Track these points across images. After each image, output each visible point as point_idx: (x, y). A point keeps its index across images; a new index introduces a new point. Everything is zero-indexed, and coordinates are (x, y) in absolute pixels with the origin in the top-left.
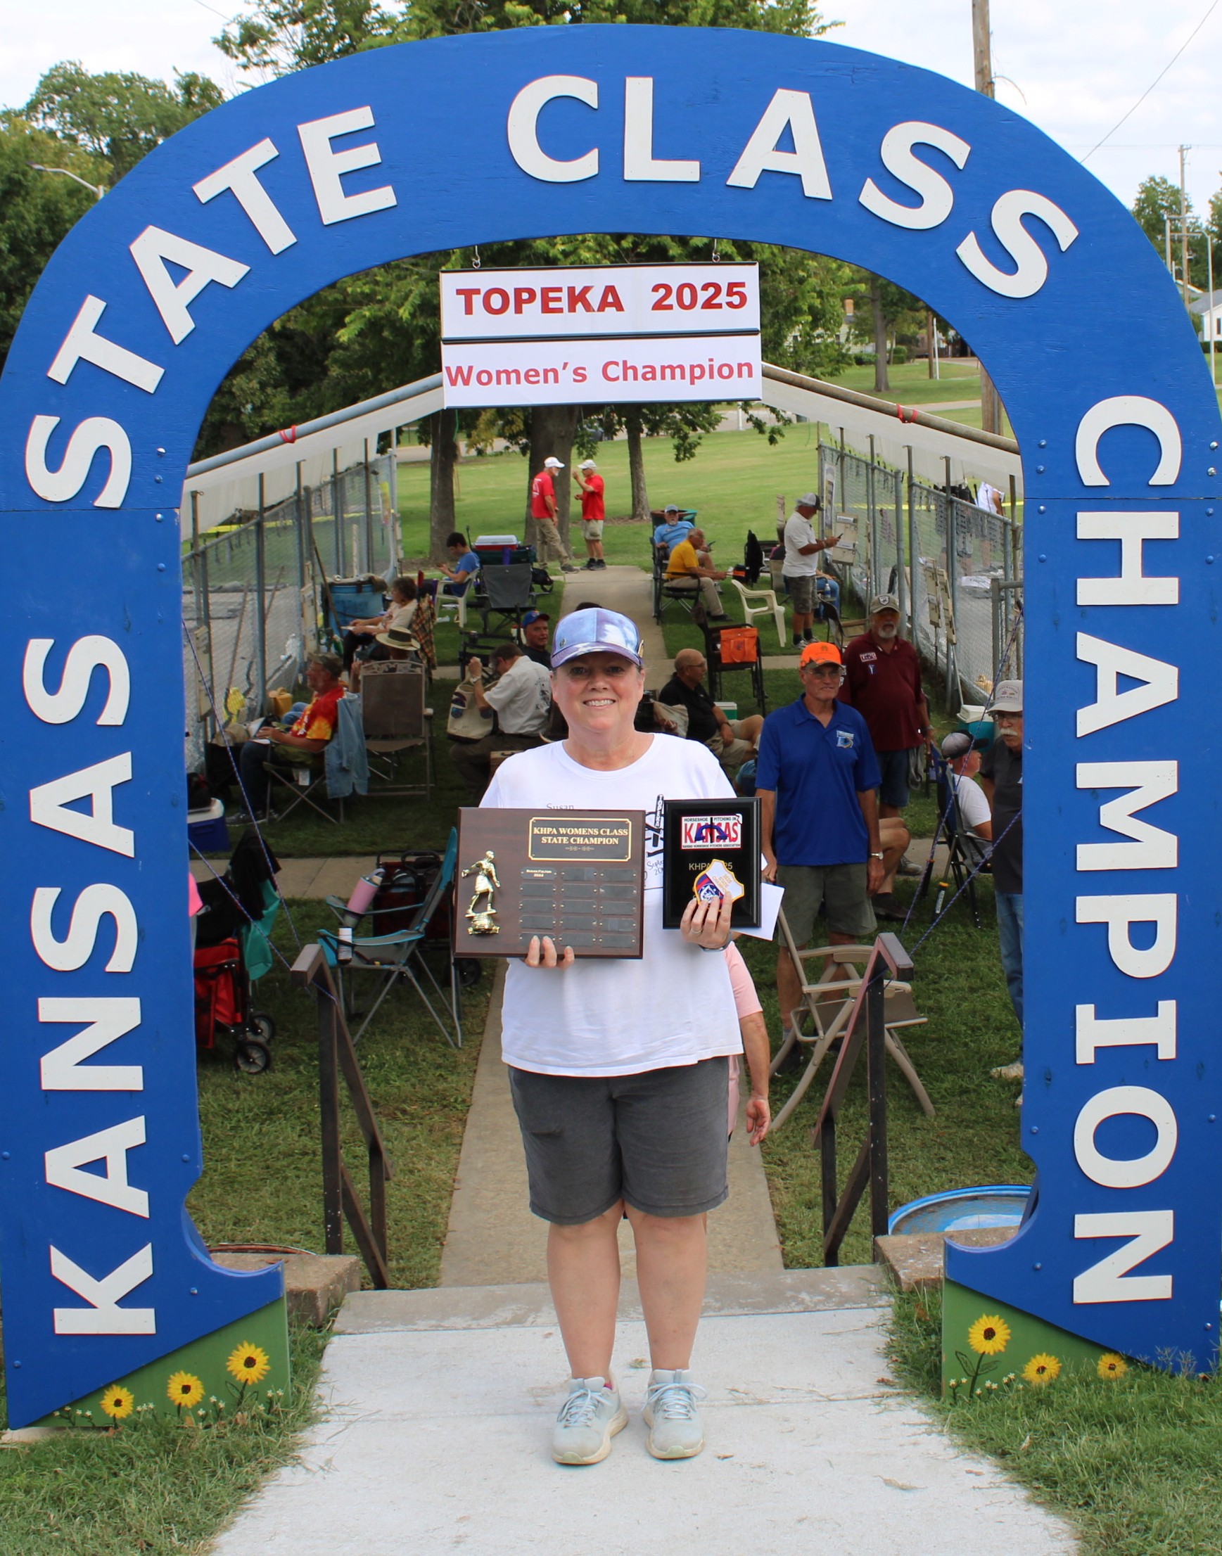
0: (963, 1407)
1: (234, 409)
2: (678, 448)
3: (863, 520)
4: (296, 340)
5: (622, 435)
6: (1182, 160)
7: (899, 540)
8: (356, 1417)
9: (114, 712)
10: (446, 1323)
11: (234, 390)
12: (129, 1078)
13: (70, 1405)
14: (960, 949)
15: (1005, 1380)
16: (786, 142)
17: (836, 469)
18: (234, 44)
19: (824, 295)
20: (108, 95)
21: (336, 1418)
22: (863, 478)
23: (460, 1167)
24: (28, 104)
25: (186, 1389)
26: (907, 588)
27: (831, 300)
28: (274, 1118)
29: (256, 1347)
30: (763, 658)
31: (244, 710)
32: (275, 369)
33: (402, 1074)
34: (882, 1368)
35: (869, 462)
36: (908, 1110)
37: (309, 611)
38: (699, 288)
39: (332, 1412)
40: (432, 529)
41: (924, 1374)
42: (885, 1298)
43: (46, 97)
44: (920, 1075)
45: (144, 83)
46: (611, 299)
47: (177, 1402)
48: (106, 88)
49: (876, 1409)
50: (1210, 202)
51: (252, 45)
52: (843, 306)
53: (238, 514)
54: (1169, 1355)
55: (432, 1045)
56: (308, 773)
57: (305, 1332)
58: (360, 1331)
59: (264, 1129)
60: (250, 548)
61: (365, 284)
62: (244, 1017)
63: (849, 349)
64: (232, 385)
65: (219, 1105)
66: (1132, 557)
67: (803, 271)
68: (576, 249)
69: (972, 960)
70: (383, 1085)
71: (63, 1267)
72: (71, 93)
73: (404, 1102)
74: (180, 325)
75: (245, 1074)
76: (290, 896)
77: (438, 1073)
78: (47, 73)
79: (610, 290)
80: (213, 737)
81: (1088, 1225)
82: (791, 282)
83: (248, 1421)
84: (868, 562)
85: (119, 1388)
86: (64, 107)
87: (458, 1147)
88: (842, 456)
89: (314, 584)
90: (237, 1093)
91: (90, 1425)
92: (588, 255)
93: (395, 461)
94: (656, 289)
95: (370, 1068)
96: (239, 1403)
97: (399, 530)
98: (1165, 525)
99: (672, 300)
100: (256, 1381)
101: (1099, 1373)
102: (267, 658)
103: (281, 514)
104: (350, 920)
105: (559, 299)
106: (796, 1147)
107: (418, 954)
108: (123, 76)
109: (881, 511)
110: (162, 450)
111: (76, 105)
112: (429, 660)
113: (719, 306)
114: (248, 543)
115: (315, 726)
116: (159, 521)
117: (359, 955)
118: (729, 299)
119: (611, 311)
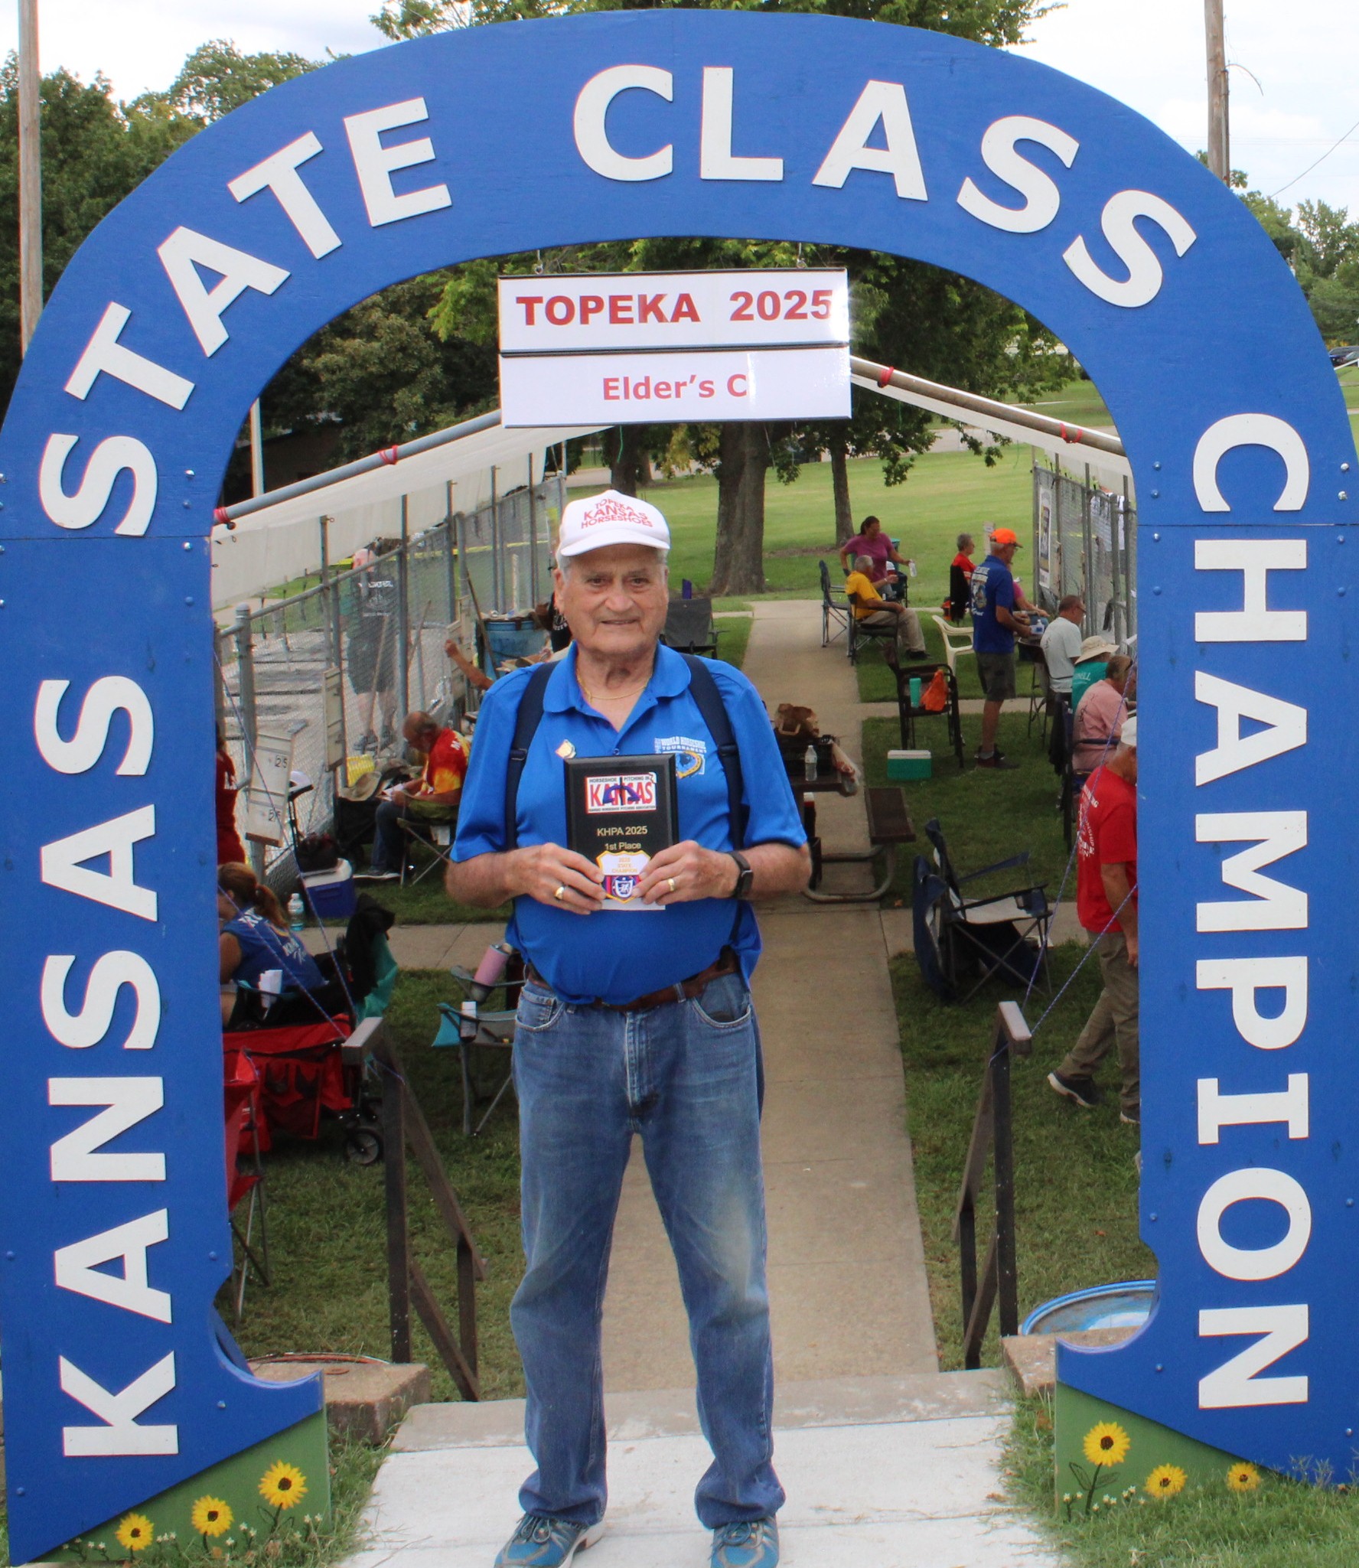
0: (1077, 1524)
1: (396, 426)
2: (888, 471)
3: (1076, 551)
5: (826, 456)
8: (403, 1545)
9: (136, 761)
11: (395, 405)
12: (150, 1166)
13: (83, 1536)
15: (1125, 1494)
16: (877, 138)
17: (1051, 493)
18: (395, 23)
20: (263, 77)
21: (382, 1545)
22: (1079, 505)
24: (172, 87)
25: (213, 1516)
29: (292, 1468)
32: (441, 382)
34: (993, 1482)
35: (1084, 485)
38: (781, 297)
39: (378, 1539)
41: (1038, 1488)
42: (1006, 1405)
43: (192, 80)
45: (303, 65)
46: (686, 308)
47: (203, 1531)
48: (261, 70)
49: (984, 1528)
51: (415, 25)
53: (377, 544)
54: (1304, 1464)
57: (360, 1448)
58: (421, 1448)
62: (354, 1101)
64: (393, 400)
66: (1255, 589)
68: (770, 251)
71: (74, 1381)
72: (221, 75)
74: (211, 335)
75: (356, 1165)
76: (409, 967)
78: (194, 53)
79: (685, 298)
80: (344, 791)
81: (1213, 1322)
83: (280, 1551)
85: (137, 1516)
86: (212, 91)
88: (1057, 480)
89: (468, 620)
91: (103, 1559)
92: (784, 257)
93: (566, 485)
94: (735, 297)
95: (494, 1159)
96: (273, 1530)
98: (1292, 554)
99: (753, 309)
100: (292, 1505)
101: (1229, 1485)
103: (430, 542)
104: (477, 993)
105: (628, 309)
108: (279, 57)
109: (1097, 539)
110: (190, 472)
111: (225, 89)
113: (804, 316)
115: (436, 779)
116: (187, 551)
117: (486, 1032)
118: (815, 309)
119: (685, 321)
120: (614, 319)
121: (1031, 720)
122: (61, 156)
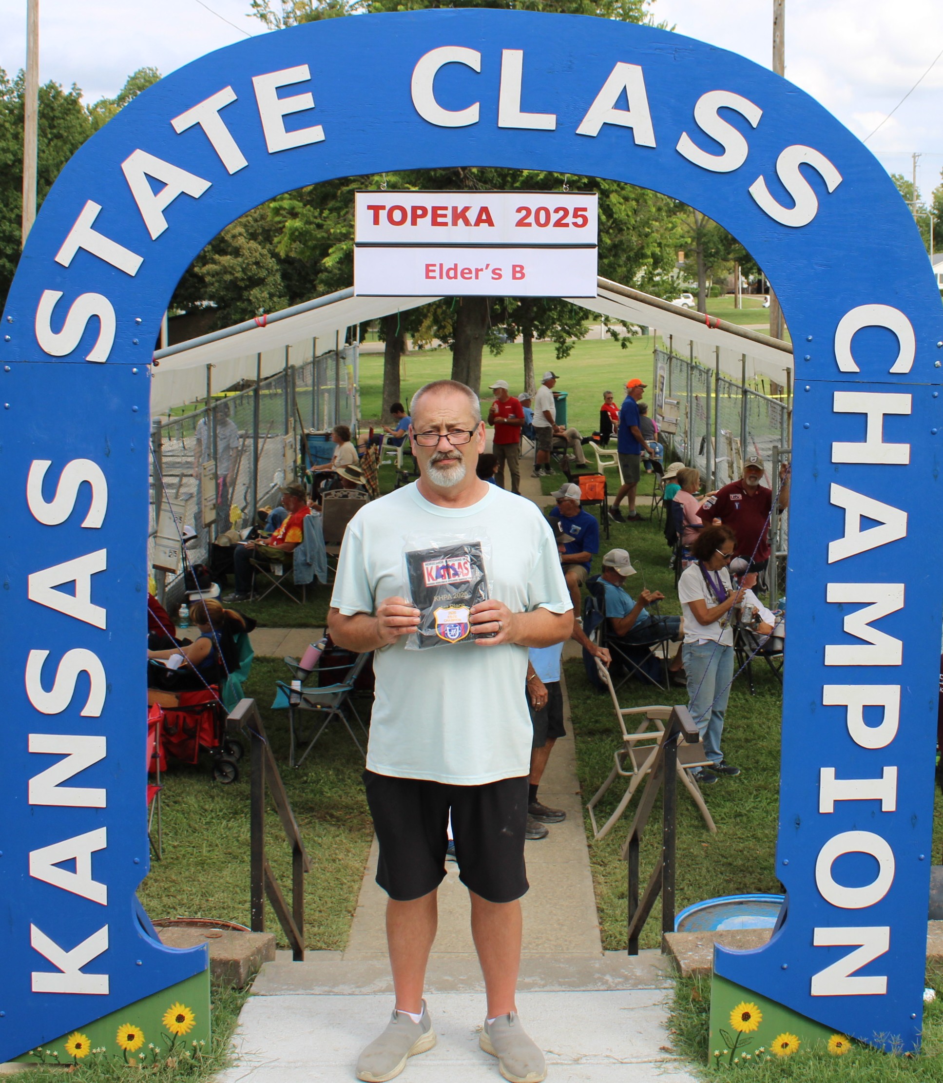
0: (724, 1072)
2: (558, 349)
3: (684, 403)
4: (296, 265)
5: (520, 339)
6: (915, 163)
7: (708, 418)
8: (259, 1064)
9: (95, 518)
10: (336, 990)
11: (251, 298)
12: (96, 797)
13: (42, 1046)
14: (739, 710)
15: (757, 1052)
16: (622, 103)
17: (666, 367)
19: (663, 245)
21: (245, 1063)
22: (684, 374)
23: (370, 859)
24: (118, 96)
25: (131, 1037)
26: (712, 452)
27: (668, 249)
28: (238, 817)
29: (186, 1007)
30: (608, 497)
31: (240, 521)
32: (280, 285)
33: (333, 788)
34: (664, 1038)
35: (689, 361)
36: (696, 827)
37: (290, 453)
38: (552, 211)
39: (242, 1059)
40: (384, 399)
41: (695, 1044)
42: (669, 981)
43: (131, 92)
44: (706, 802)
46: (485, 217)
47: (124, 1047)
49: (658, 1071)
50: (933, 193)
52: (677, 255)
53: (241, 383)
54: (883, 1037)
55: (356, 767)
56: (281, 567)
57: (229, 991)
58: (270, 993)
59: (230, 825)
60: (249, 407)
61: (343, 227)
62: (220, 741)
63: (678, 284)
64: (250, 295)
65: (199, 806)
66: (875, 427)
67: (648, 228)
69: (748, 718)
70: (318, 795)
71: (40, 941)
73: (333, 808)
74: (156, 225)
75: (219, 784)
76: (263, 655)
77: (359, 788)
78: (132, 75)
79: (484, 210)
80: (216, 539)
81: (824, 936)
82: (640, 236)
83: (176, 1065)
84: (686, 433)
85: (79, 1034)
87: (369, 844)
88: (670, 358)
89: (295, 435)
90: (213, 797)
91: (57, 1062)
93: (358, 351)
94: (519, 210)
95: (309, 783)
96: (170, 1051)
97: (358, 399)
98: (901, 403)
99: (531, 219)
100: (184, 1033)
101: (829, 1049)
102: (258, 484)
103: (273, 383)
104: (301, 675)
105: (445, 216)
106: (614, 852)
107: (349, 701)
109: (696, 397)
110: (139, 320)
112: (374, 490)
113: (567, 225)
114: (248, 403)
115: (291, 533)
116: (135, 374)
117: (306, 700)
118: (575, 220)
119: (484, 226)
120: (435, 223)
121: (653, 510)
122: (49, 136)
